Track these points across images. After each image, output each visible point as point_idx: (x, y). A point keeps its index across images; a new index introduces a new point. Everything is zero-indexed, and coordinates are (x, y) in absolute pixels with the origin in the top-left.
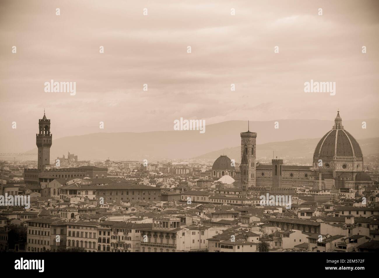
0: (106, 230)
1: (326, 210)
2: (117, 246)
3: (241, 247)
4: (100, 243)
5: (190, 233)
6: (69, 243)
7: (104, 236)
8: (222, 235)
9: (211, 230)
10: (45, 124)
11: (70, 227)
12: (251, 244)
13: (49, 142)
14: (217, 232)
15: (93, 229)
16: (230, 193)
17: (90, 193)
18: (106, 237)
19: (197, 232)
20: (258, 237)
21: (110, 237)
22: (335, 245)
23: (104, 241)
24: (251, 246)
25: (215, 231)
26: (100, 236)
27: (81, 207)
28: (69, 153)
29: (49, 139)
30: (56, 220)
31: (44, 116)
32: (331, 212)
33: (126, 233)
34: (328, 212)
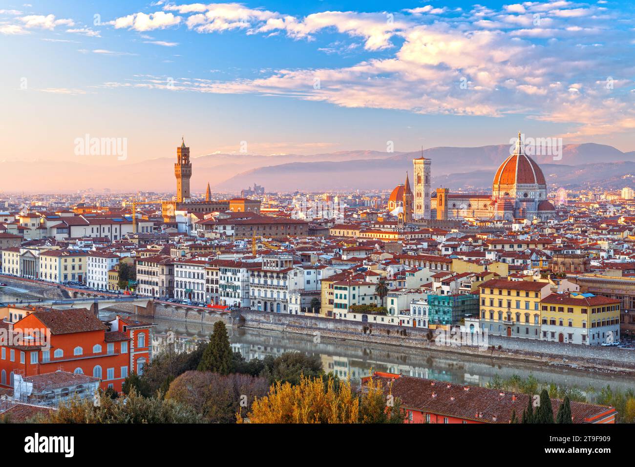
0: (214, 269)
1: (473, 244)
2: (226, 288)
3: (357, 288)
4: (208, 285)
5: (303, 273)
6: (177, 284)
7: (212, 277)
8: (340, 274)
9: (328, 269)
10: (184, 152)
11: (177, 267)
12: (369, 285)
13: (188, 172)
14: (335, 272)
15: (200, 268)
16: (386, 226)
17: (229, 227)
18: (215, 277)
19: (312, 271)
20: (379, 277)
21: (218, 277)
22: (461, 284)
23: (212, 282)
24: (369, 287)
25: (333, 271)
26: (208, 277)
27: (208, 244)
28: (255, 185)
29: (188, 169)
30: (165, 258)
31: (183, 144)
32: (479, 246)
33: (235, 273)
34: (476, 246)
